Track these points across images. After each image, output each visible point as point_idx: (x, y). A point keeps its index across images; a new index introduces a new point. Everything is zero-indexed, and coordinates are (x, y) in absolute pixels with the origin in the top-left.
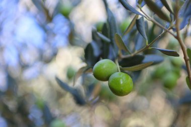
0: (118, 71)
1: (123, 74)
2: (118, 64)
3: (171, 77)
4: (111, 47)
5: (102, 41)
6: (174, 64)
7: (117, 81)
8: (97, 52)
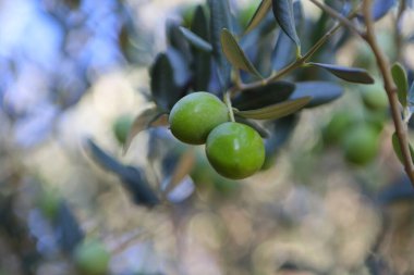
0: (230, 120)
1: (242, 126)
2: (230, 104)
3: (363, 137)
4: (213, 63)
5: (194, 49)
6: (369, 105)
7: (225, 144)
8: (180, 76)
